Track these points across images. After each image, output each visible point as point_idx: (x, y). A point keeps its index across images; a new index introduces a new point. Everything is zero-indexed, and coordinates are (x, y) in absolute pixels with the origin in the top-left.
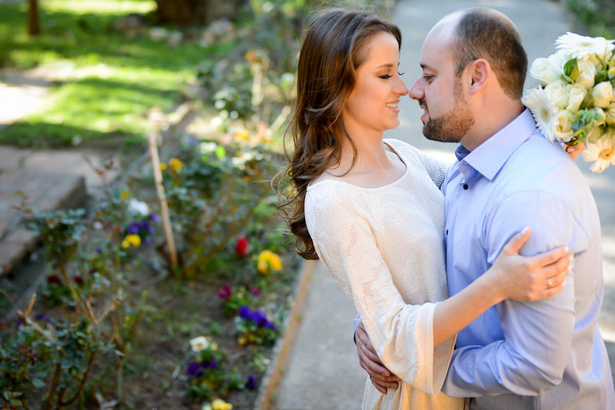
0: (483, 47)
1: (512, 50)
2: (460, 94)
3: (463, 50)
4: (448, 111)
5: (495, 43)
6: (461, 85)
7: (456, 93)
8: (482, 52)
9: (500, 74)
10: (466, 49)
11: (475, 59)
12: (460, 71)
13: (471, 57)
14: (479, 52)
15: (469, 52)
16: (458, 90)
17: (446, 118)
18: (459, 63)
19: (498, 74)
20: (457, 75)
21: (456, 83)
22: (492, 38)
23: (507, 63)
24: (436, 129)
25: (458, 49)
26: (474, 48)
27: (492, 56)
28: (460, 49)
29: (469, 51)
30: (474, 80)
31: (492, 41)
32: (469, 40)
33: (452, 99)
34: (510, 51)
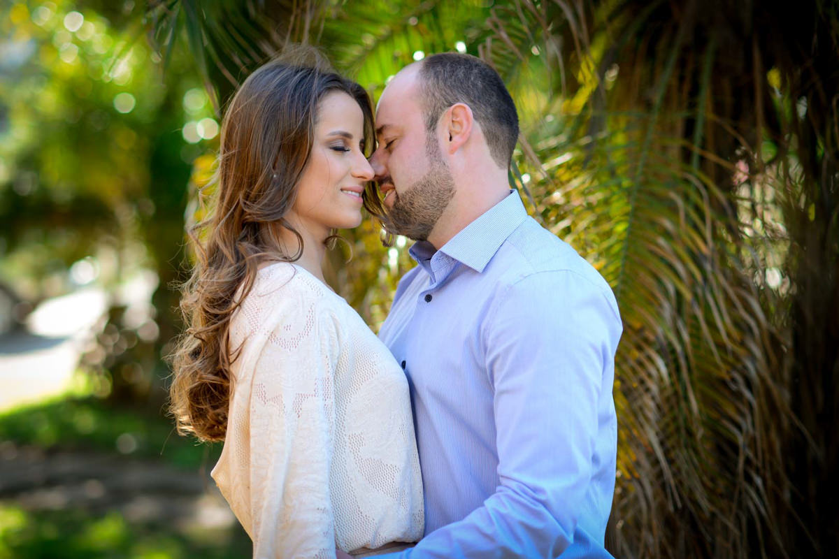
0: (460, 90)
1: (498, 95)
2: (436, 152)
3: (434, 95)
4: (422, 177)
5: (474, 85)
6: (436, 141)
7: (431, 151)
8: (459, 96)
9: (485, 125)
10: (436, 94)
11: (451, 105)
12: (432, 123)
13: (445, 103)
14: (455, 96)
15: (442, 98)
16: (433, 149)
17: (419, 188)
18: (430, 113)
19: (482, 123)
20: (429, 129)
21: (429, 139)
22: (469, 79)
23: (493, 110)
24: (406, 208)
25: (428, 95)
26: (448, 91)
27: (472, 101)
28: (430, 94)
29: (442, 95)
30: (453, 134)
31: (470, 83)
32: (441, 84)
33: (426, 160)
34: (495, 96)
